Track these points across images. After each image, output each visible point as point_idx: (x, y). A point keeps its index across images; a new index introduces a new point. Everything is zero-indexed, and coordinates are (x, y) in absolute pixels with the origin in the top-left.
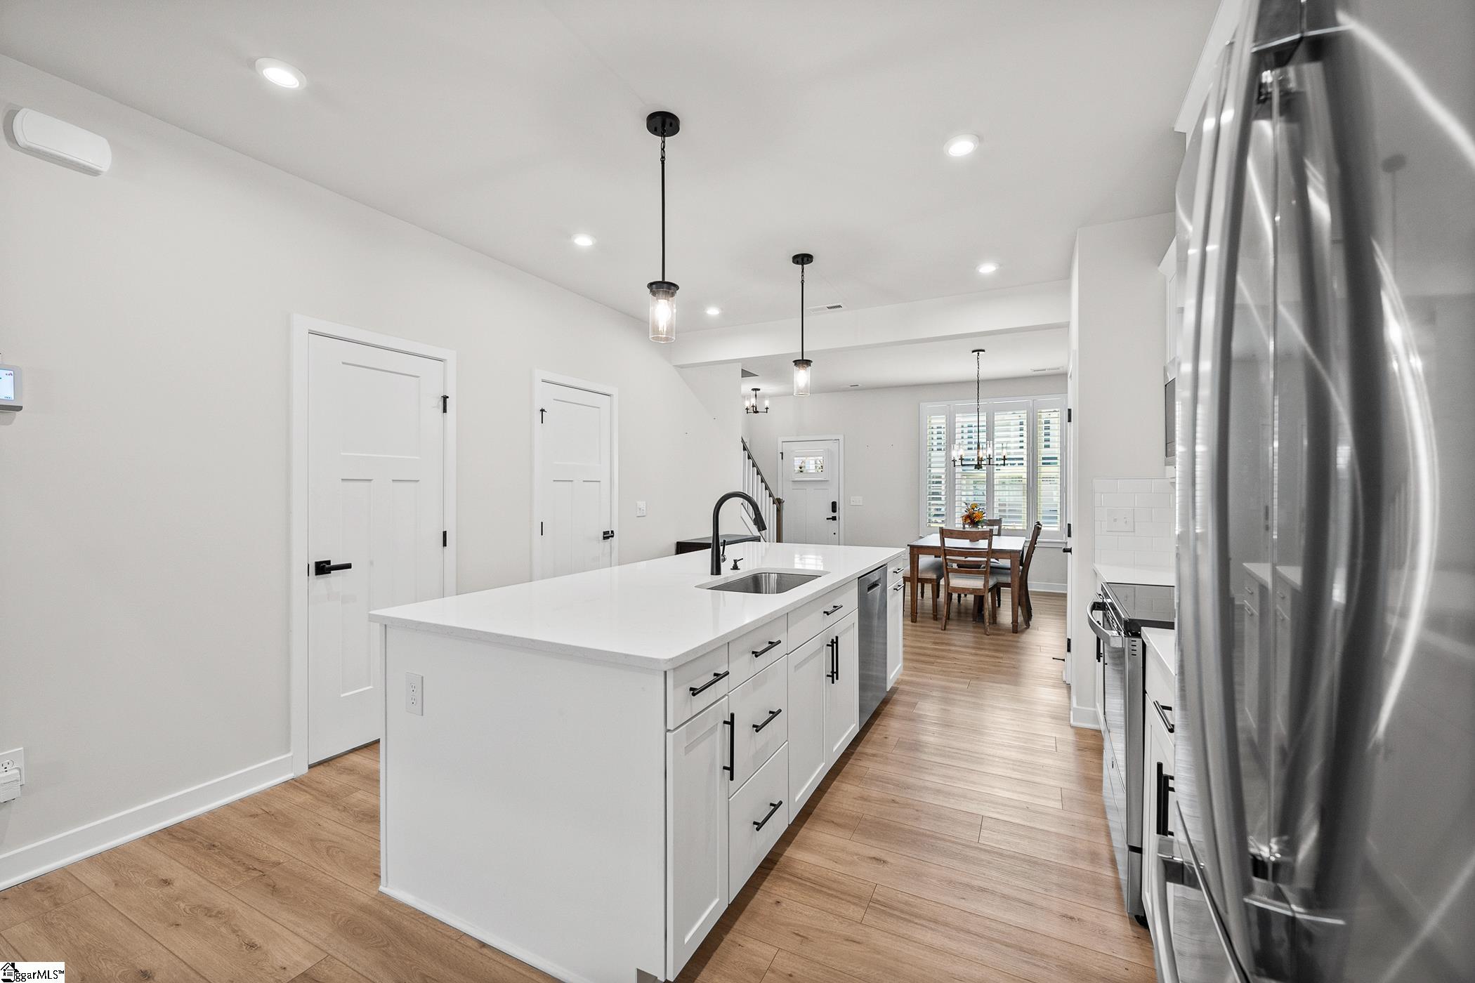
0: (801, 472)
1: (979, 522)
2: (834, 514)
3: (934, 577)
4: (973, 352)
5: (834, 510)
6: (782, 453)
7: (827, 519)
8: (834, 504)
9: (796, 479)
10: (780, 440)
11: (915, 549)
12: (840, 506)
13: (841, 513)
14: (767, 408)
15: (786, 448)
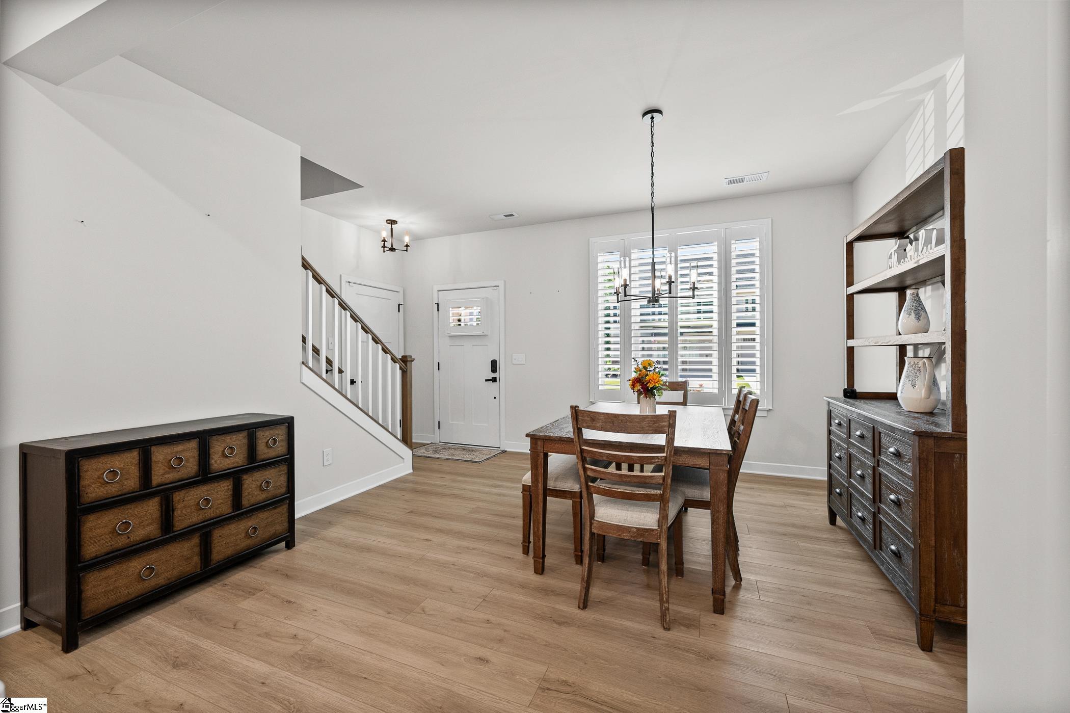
0: (460, 325)
1: (655, 388)
2: (494, 375)
3: (576, 488)
4: (645, 114)
5: (494, 370)
6: (438, 304)
7: (486, 380)
8: (494, 366)
9: (453, 334)
10: (436, 288)
11: (539, 443)
12: (501, 365)
13: (501, 374)
14: (407, 246)
15: (443, 298)
